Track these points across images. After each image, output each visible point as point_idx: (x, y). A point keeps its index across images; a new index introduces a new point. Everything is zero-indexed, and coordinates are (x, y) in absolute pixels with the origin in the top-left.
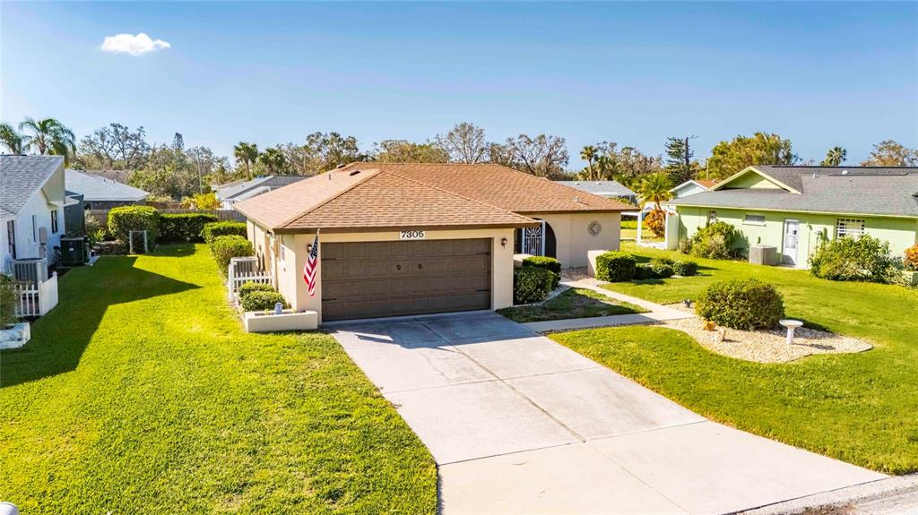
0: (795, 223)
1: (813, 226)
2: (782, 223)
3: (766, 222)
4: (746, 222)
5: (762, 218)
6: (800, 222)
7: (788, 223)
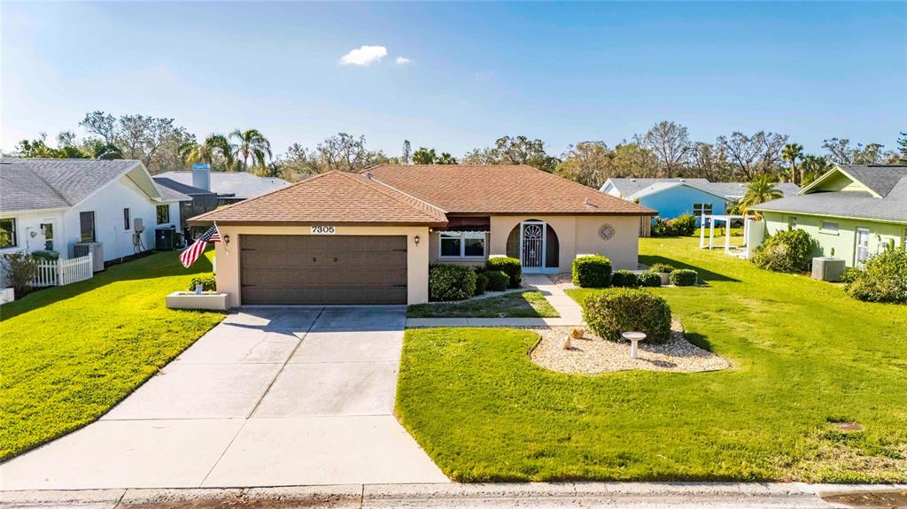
0: (866, 233)
1: (881, 236)
2: (853, 232)
3: (840, 231)
4: (823, 230)
5: (836, 226)
6: (870, 232)
7: (860, 232)
